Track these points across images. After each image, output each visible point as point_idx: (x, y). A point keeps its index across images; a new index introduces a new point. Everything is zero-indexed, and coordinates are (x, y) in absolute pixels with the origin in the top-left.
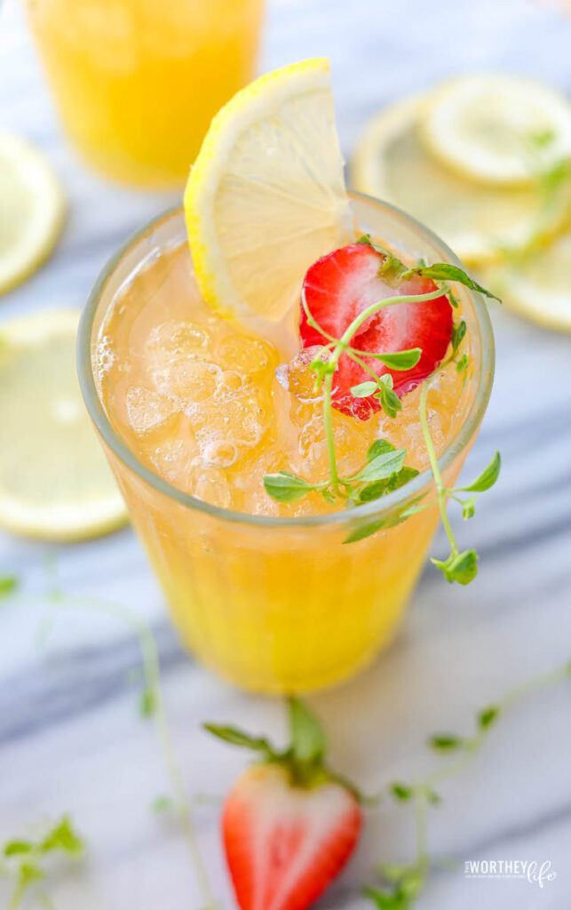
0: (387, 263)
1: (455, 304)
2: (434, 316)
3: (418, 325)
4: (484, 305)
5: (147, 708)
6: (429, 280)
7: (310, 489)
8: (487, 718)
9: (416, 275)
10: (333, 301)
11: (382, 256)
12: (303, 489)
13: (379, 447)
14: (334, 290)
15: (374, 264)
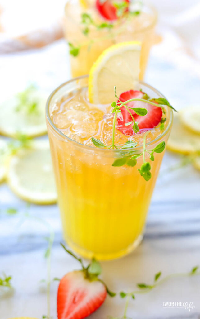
0: (145, 95)
1: (164, 113)
4: (173, 114)
5: (47, 255)
7: (105, 147)
8: (157, 276)
9: (153, 100)
11: (144, 93)
12: (103, 146)
15: (141, 95)
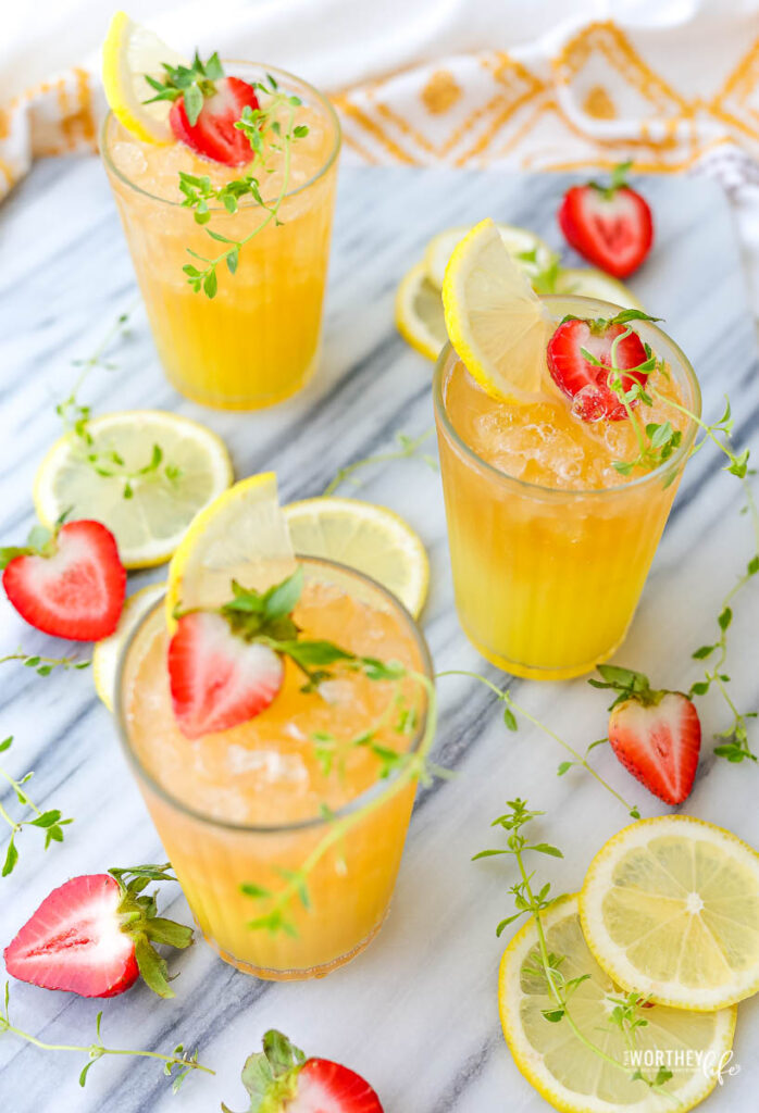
0: (591, 324)
1: (639, 334)
2: (632, 346)
3: (626, 355)
4: (656, 327)
6: (619, 324)
9: (611, 325)
10: (574, 360)
11: (587, 322)
13: (651, 429)
14: (571, 354)
15: (585, 328)
